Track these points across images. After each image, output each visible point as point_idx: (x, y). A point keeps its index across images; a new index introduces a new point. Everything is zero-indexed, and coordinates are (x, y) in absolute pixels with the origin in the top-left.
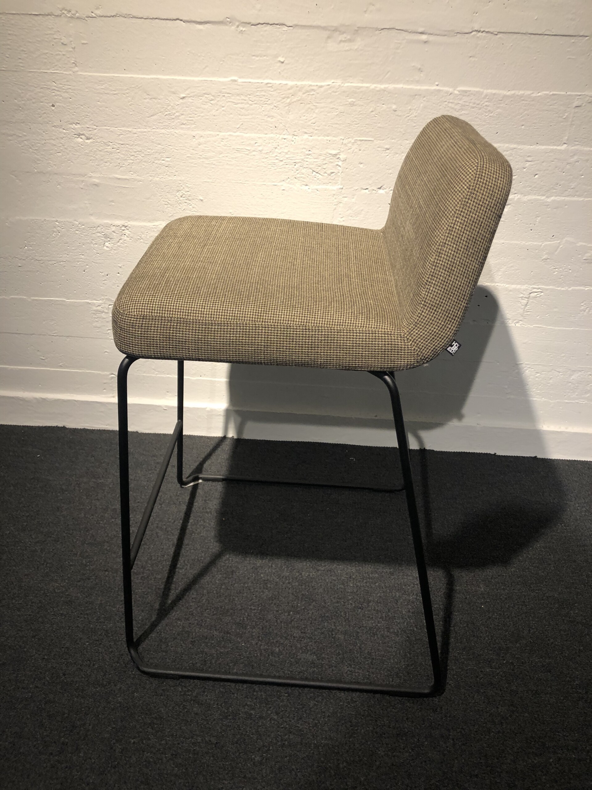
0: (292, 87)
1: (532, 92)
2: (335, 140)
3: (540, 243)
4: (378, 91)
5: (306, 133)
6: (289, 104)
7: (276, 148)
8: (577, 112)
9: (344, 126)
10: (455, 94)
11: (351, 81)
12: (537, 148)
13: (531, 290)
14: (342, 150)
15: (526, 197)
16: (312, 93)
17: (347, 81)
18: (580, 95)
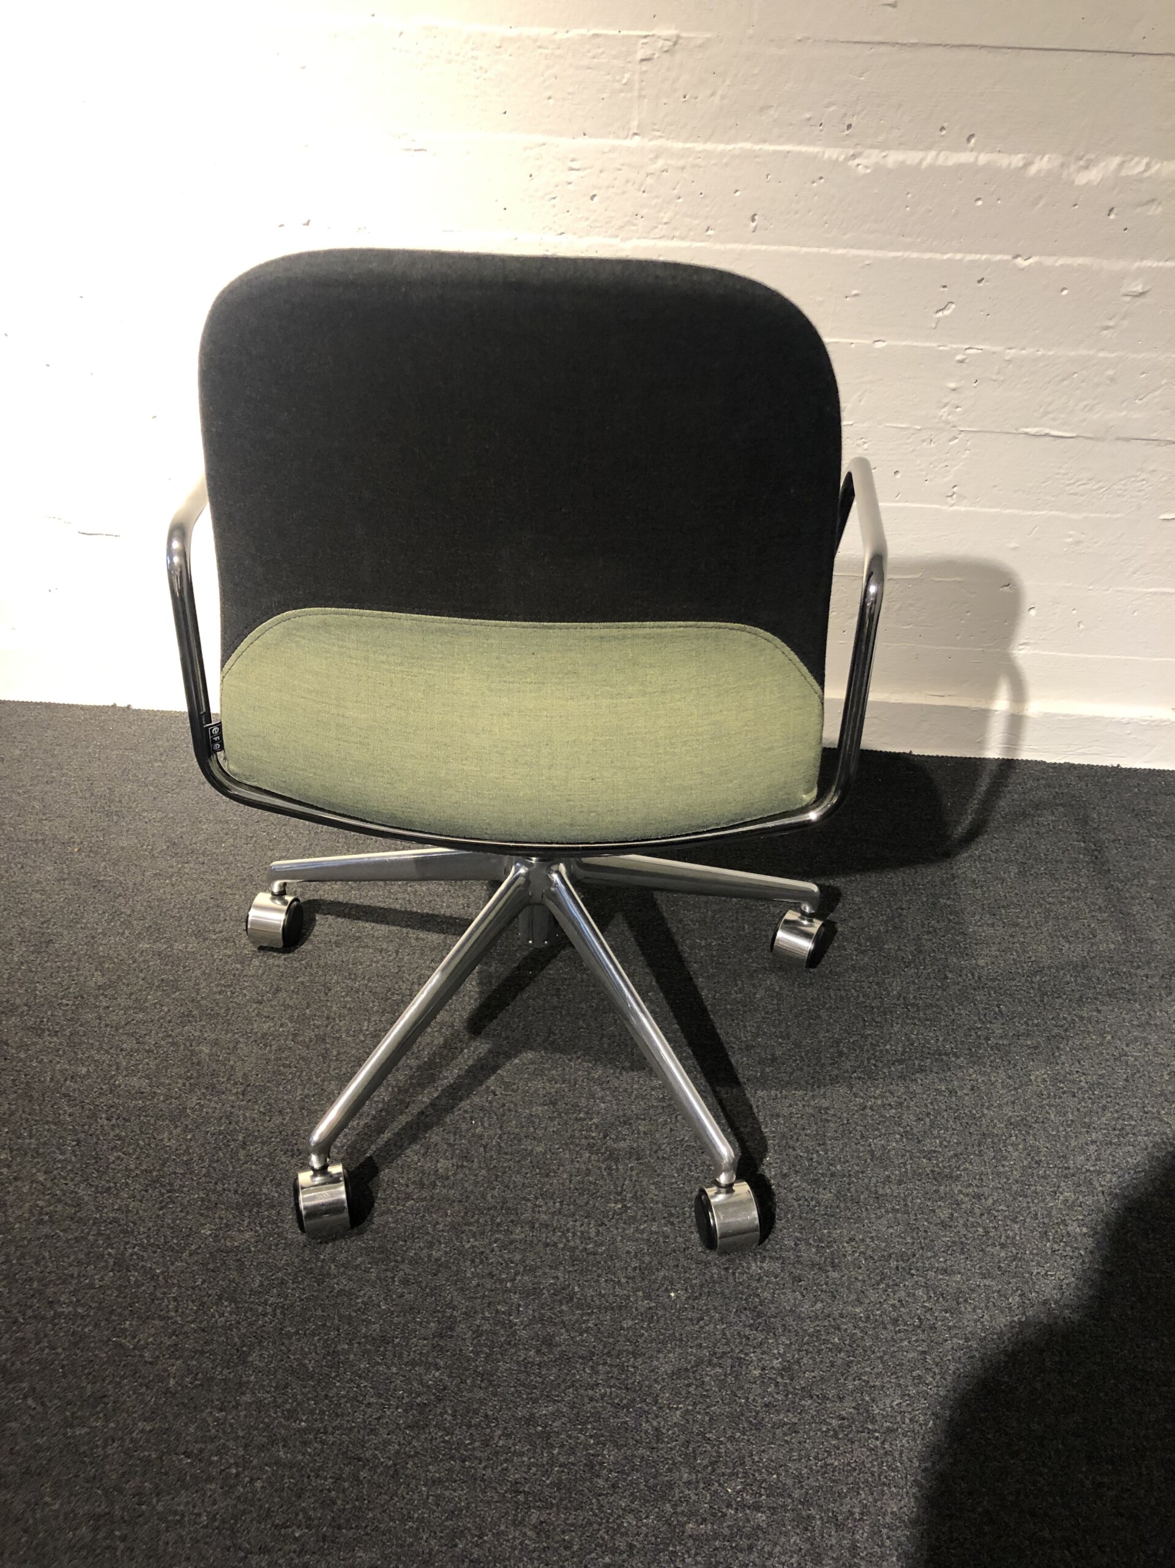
1: (552, 31)
8: (645, 72)
12: (586, 142)
18: (646, 37)
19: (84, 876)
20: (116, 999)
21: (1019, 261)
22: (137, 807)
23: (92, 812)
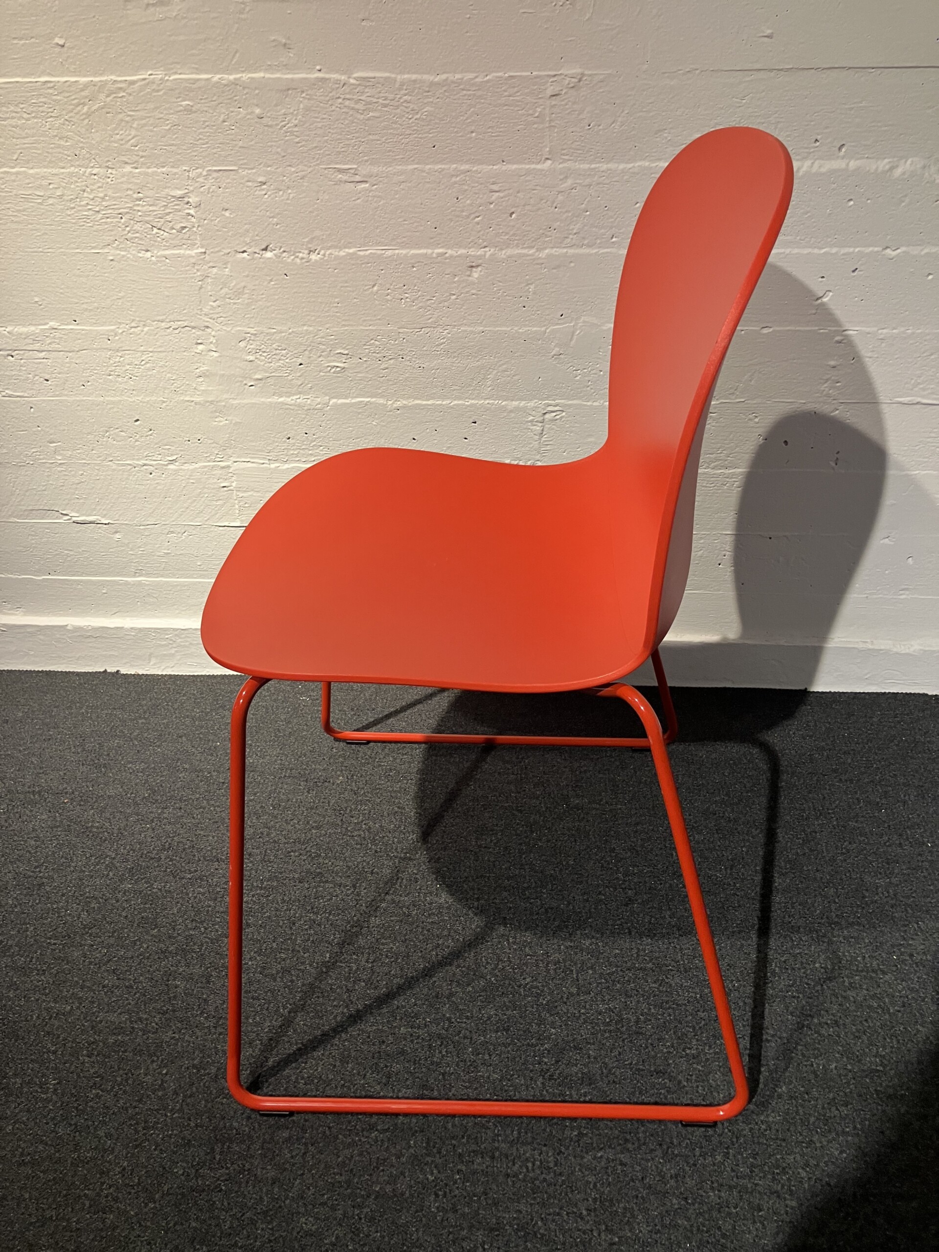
0: (86, 86)
1: (475, 75)
2: (175, 174)
3: (543, 329)
4: (225, 85)
5: (126, 163)
6: (88, 115)
7: (84, 191)
8: (555, 105)
9: (184, 147)
10: (353, 84)
11: (179, 72)
12: (504, 168)
13: (544, 409)
14: (191, 188)
15: (504, 252)
16: (120, 95)
17: (172, 71)
18: (556, 76)
19: (75, 823)
20: (100, 937)
21: (888, 251)
22: (122, 759)
23: (83, 765)
